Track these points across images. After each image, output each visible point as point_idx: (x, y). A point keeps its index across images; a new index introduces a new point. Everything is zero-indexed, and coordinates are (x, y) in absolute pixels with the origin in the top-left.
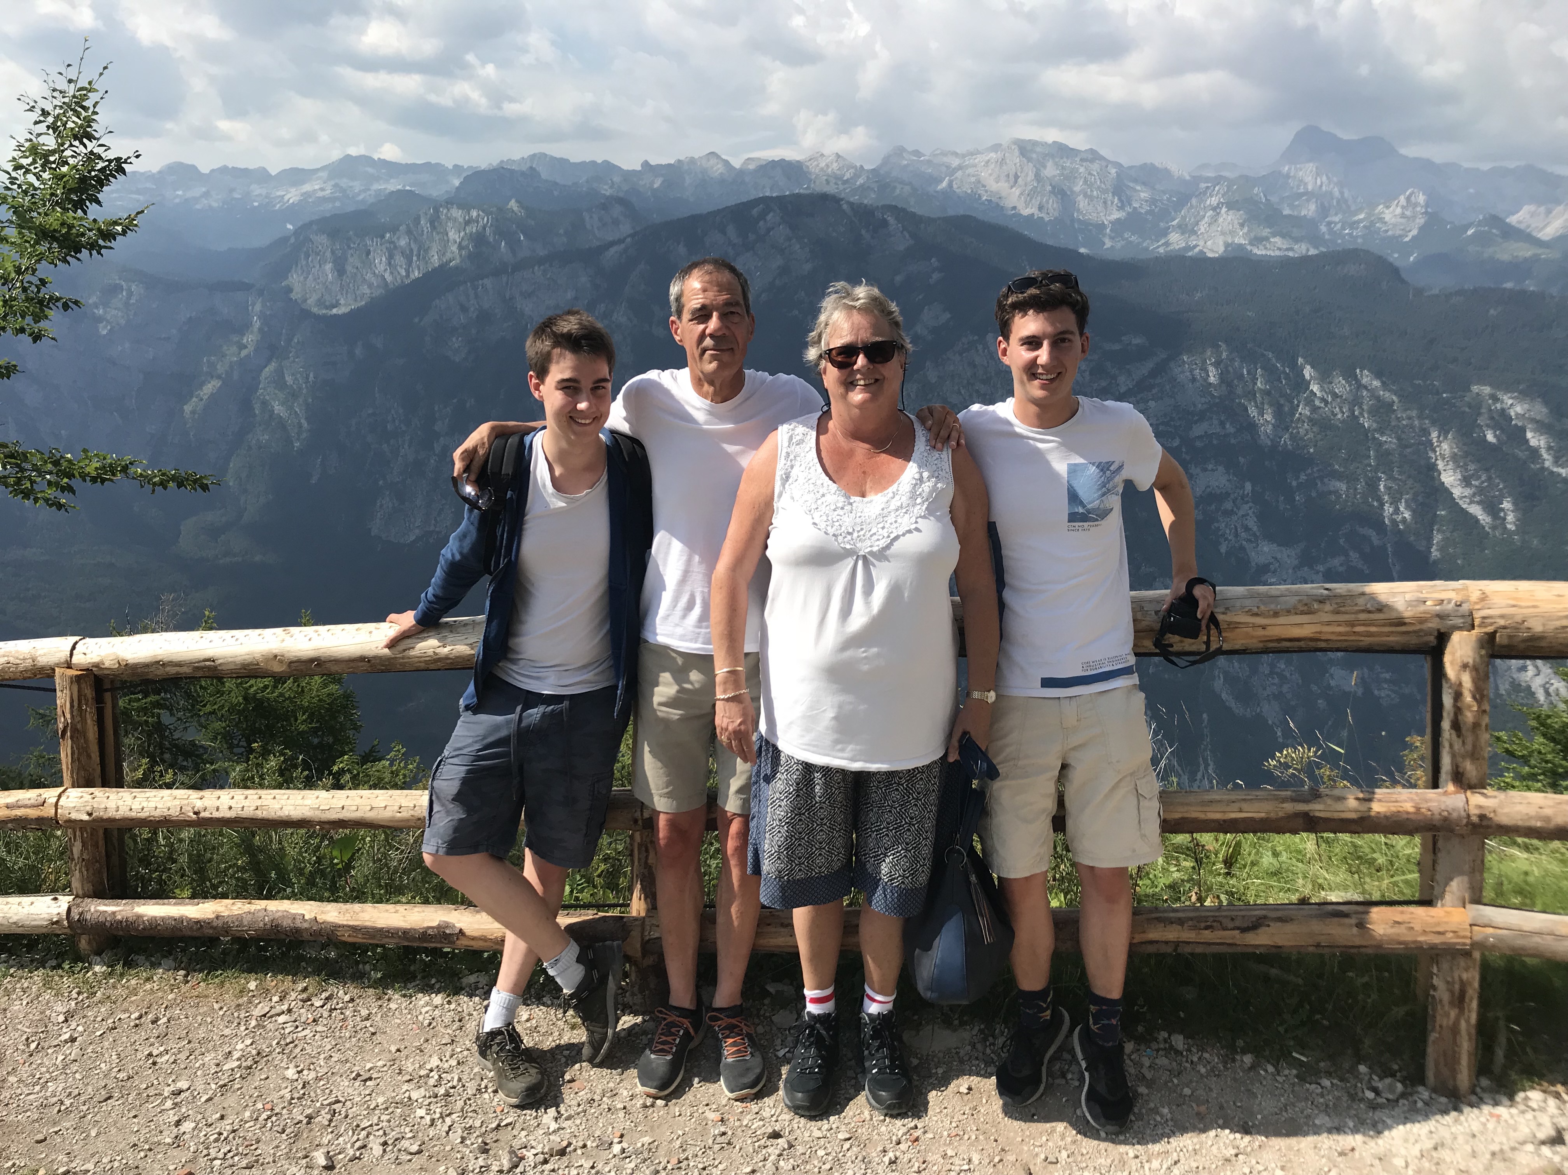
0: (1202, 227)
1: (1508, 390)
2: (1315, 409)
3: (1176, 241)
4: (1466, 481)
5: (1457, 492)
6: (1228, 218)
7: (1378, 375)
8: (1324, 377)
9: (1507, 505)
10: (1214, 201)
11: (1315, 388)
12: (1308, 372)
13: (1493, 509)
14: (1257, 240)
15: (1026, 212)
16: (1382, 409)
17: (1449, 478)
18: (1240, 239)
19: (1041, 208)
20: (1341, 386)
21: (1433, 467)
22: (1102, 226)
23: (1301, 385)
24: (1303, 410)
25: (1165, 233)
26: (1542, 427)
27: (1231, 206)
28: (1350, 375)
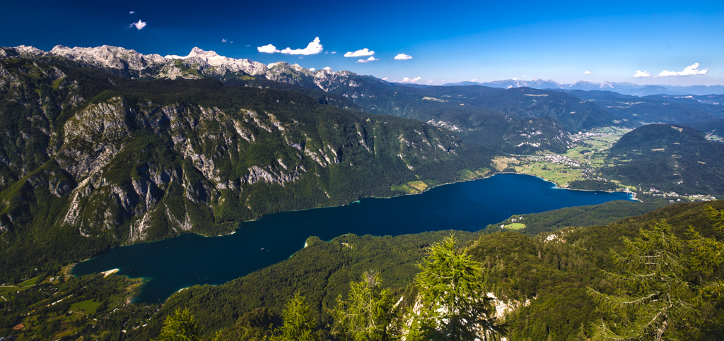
0: (169, 72)
1: (249, 109)
2: (204, 118)
3: (162, 75)
4: (243, 131)
5: (241, 134)
6: (176, 70)
7: (219, 108)
8: (206, 109)
9: (252, 136)
10: (172, 65)
11: (204, 112)
12: (201, 108)
13: (249, 137)
14: (186, 75)
15: (112, 67)
16: (221, 116)
17: (239, 131)
18: (180, 75)
19: (117, 66)
20: (210, 111)
21: (235, 129)
22: (138, 71)
23: (200, 112)
24: (201, 118)
25: (158, 73)
26: (257, 118)
27: (177, 66)
28: (212, 108)
